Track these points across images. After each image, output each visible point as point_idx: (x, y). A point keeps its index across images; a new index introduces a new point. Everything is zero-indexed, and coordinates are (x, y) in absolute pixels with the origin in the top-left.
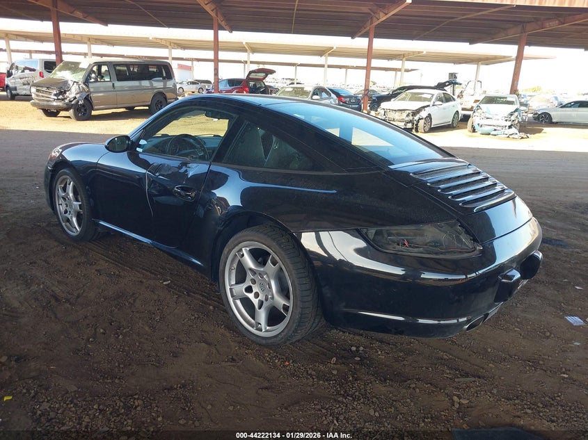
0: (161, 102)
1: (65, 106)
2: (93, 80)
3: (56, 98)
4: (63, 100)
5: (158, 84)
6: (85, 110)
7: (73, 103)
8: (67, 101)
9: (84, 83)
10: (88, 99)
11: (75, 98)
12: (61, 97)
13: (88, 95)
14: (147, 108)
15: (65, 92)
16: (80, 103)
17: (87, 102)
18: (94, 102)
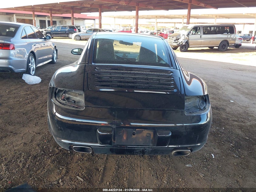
0: (225, 45)
1: (177, 45)
2: (191, 34)
3: (174, 41)
4: (177, 43)
5: (224, 36)
6: (185, 47)
7: (180, 44)
8: (178, 43)
9: (187, 35)
10: (187, 43)
11: (182, 42)
12: (176, 41)
13: (188, 41)
14: (217, 48)
15: (179, 39)
16: (184, 44)
17: (187, 44)
18: (190, 44)
